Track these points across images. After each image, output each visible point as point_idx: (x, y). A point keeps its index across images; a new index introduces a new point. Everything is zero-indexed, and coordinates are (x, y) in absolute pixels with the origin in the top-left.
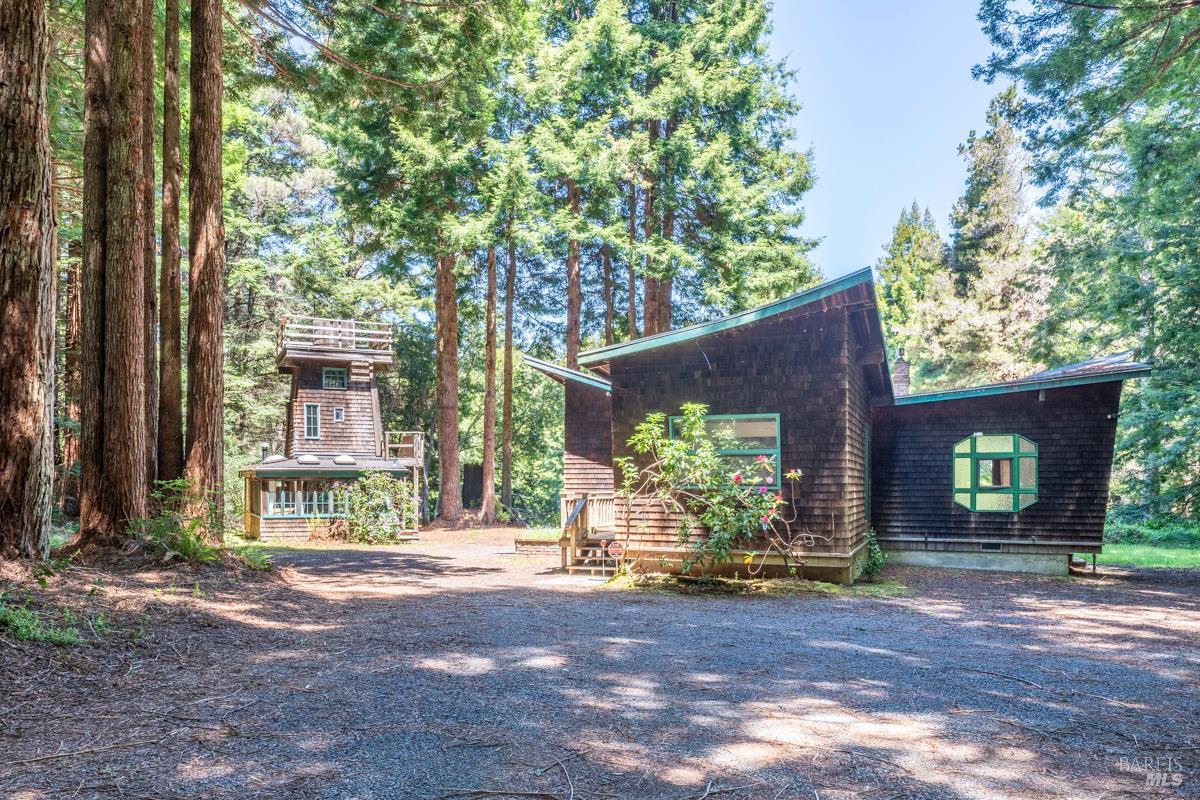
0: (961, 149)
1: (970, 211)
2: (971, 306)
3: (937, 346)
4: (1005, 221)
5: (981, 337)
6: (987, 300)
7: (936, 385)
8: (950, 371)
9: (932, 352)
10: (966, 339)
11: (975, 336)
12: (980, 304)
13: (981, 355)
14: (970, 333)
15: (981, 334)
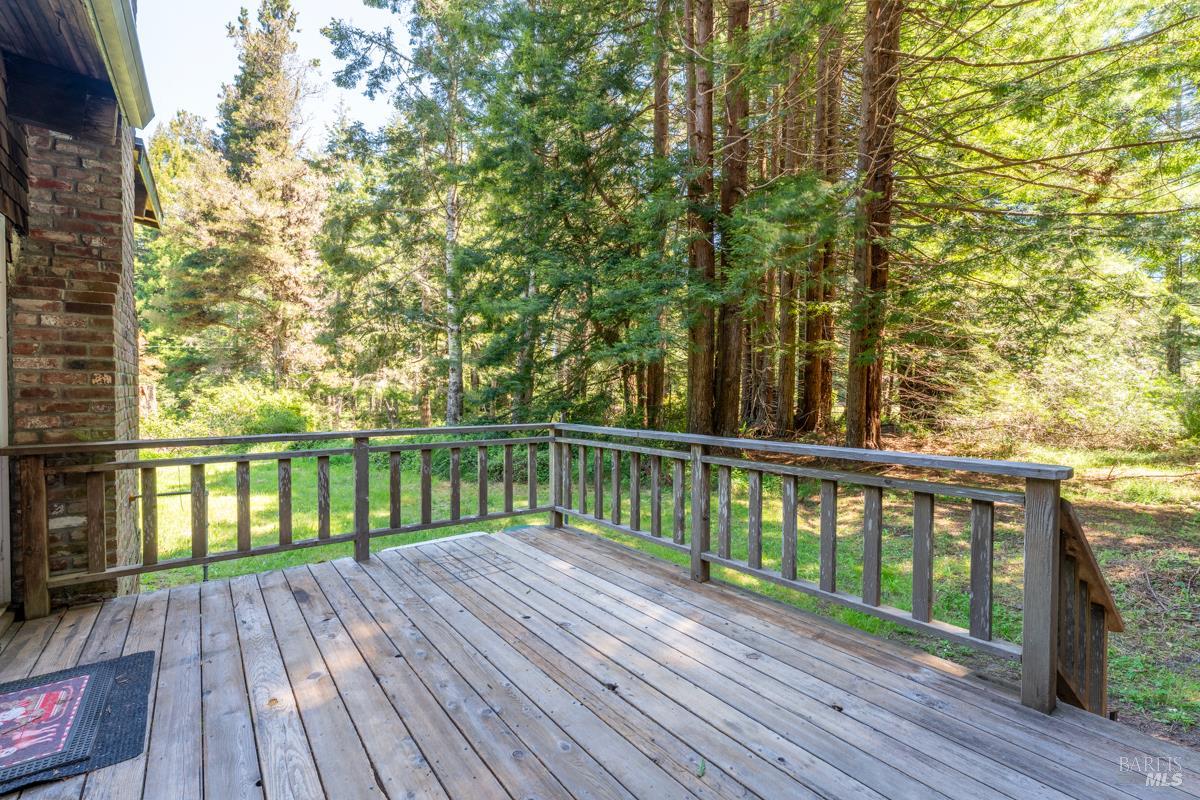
0: (231, 29)
1: (243, 97)
2: (247, 194)
3: (205, 233)
4: (283, 121)
5: (260, 228)
6: (268, 190)
7: (204, 278)
8: (222, 264)
9: (199, 239)
10: (243, 229)
11: (254, 226)
12: (259, 192)
13: (262, 249)
14: (248, 221)
15: (262, 225)
